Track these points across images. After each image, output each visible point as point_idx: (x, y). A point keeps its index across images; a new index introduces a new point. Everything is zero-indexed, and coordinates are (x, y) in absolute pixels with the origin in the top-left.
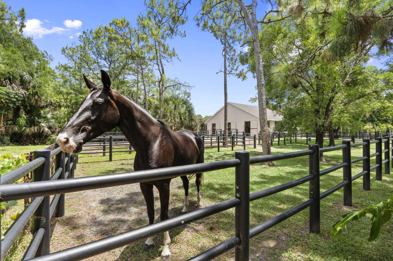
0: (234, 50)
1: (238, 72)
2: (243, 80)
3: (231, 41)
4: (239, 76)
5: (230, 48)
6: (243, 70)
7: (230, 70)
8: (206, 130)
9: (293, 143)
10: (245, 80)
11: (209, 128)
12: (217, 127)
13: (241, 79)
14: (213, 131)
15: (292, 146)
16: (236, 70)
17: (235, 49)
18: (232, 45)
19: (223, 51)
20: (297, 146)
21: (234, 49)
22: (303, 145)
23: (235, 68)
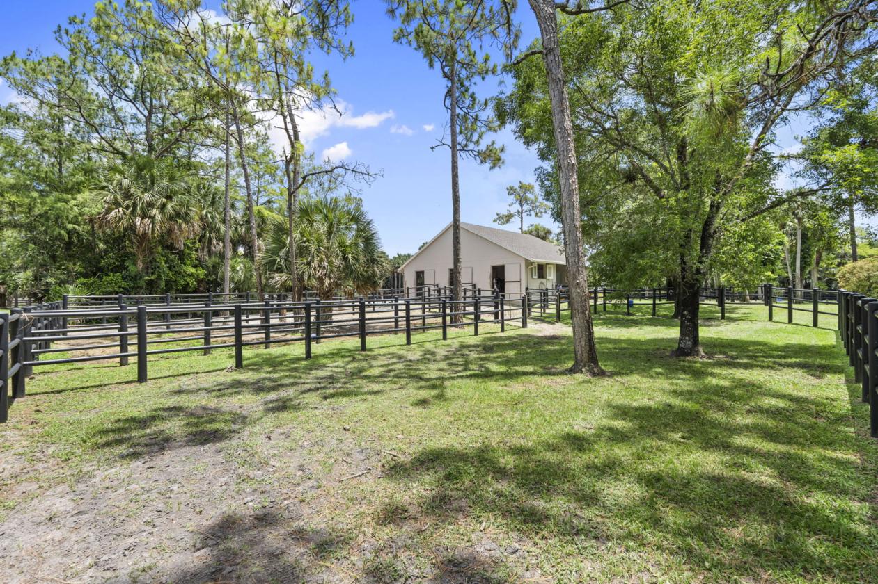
0: (472, 96)
1: (482, 147)
2: (492, 168)
3: (464, 73)
4: (485, 158)
5: (463, 89)
6: (493, 143)
7: (464, 142)
8: (402, 286)
9: (599, 312)
10: (497, 168)
11: (410, 281)
12: (428, 280)
13: (487, 166)
14: (418, 289)
15: (600, 319)
16: (477, 143)
17: (474, 94)
18: (466, 83)
19: (446, 96)
20: (610, 318)
21: (471, 91)
22: (621, 316)
23: (475, 138)
